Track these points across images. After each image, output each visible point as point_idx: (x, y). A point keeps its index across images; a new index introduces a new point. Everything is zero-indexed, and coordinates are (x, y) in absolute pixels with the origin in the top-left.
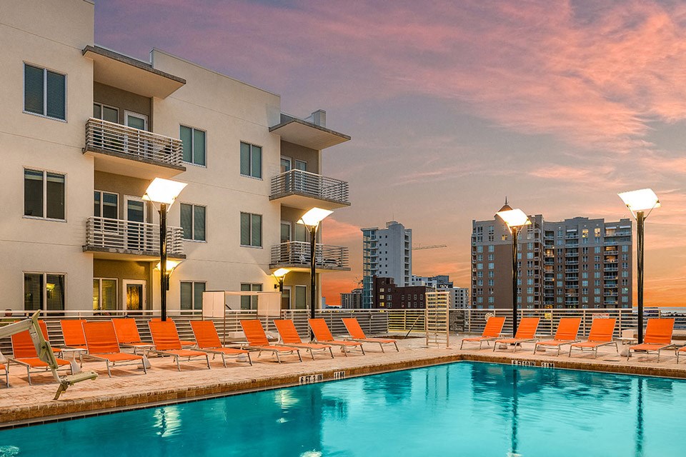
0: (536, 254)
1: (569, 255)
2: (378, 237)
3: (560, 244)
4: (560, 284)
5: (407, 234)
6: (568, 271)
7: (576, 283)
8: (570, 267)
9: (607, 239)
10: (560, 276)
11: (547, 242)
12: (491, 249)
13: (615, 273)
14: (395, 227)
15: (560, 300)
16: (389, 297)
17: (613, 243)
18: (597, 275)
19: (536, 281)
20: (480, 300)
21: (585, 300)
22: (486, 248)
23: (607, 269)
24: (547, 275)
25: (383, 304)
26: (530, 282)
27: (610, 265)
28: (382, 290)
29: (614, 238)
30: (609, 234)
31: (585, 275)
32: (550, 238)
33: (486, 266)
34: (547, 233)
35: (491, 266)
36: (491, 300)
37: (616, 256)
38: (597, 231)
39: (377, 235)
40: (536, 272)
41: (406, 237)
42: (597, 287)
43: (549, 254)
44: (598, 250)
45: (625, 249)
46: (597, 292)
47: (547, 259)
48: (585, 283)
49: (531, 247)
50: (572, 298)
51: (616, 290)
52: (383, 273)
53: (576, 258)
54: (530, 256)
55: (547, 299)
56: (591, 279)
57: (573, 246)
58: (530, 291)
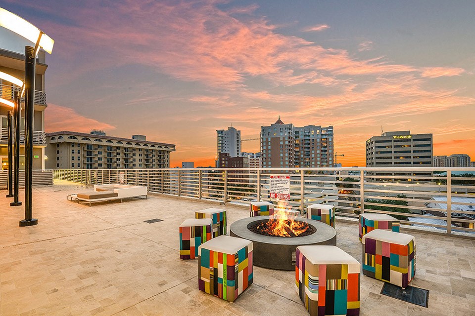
0: (289, 142)
1: (306, 142)
2: (224, 134)
3: (302, 137)
4: (302, 156)
5: (238, 133)
6: (306, 150)
7: (309, 155)
8: (307, 148)
9: (322, 135)
10: (302, 152)
11: (296, 137)
12: (269, 140)
13: (326, 151)
14: (232, 130)
15: (302, 163)
16: (227, 163)
17: (325, 137)
18: (318, 152)
19: (290, 154)
20: (265, 163)
21: (313, 163)
22: (267, 139)
23: (323, 149)
24: (296, 152)
25: (224, 165)
26: (287, 155)
27: (324, 147)
28: (223, 159)
29: (325, 135)
30: (323, 133)
31: (313, 152)
32: (298, 135)
33: (267, 148)
34: (296, 132)
35: (269, 147)
36: (270, 163)
37: (327, 143)
38: (318, 131)
39: (224, 133)
40: (290, 150)
41: (237, 134)
42: (318, 157)
43: (297, 142)
44: (318, 140)
45: (330, 140)
46: (319, 159)
47: (296, 144)
48: (313, 155)
49: (286, 139)
50: (307, 162)
51: (326, 158)
52: (227, 151)
53: (309, 144)
54: (287, 143)
55: (296, 163)
56: (316, 154)
57: (307, 138)
58: (287, 159)
